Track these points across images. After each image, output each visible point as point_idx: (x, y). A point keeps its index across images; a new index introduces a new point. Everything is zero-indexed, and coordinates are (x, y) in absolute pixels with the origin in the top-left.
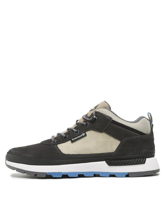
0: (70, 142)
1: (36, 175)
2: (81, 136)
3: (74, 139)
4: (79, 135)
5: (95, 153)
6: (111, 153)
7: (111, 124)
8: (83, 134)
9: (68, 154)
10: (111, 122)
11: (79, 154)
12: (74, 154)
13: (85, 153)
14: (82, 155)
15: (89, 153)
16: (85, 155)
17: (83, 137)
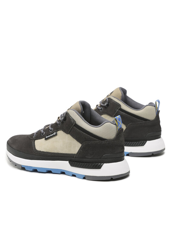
0: (44, 139)
1: (16, 165)
2: (53, 135)
3: (48, 137)
4: (52, 134)
5: (61, 152)
6: (73, 154)
7: (74, 127)
8: (55, 134)
9: (39, 150)
10: (74, 126)
11: (48, 152)
12: (44, 152)
13: (53, 152)
14: (50, 153)
15: (56, 152)
16: (53, 153)
17: (54, 136)
